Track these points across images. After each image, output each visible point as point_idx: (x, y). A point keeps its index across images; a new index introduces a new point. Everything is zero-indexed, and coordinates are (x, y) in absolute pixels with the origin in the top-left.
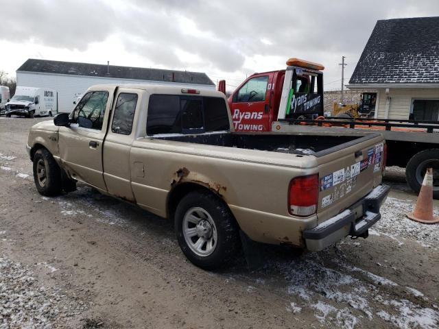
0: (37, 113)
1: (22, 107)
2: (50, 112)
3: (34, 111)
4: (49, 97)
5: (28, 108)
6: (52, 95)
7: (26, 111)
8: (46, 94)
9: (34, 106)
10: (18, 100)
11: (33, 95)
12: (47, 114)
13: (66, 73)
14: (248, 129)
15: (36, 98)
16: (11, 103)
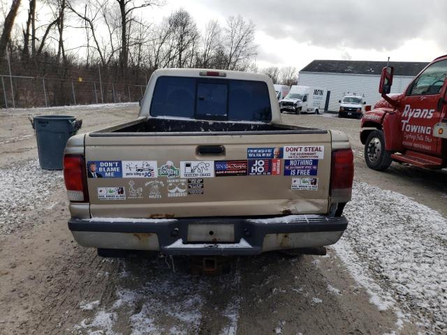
0: (304, 110)
1: (291, 104)
2: (317, 110)
3: (301, 108)
4: (318, 96)
5: (296, 105)
6: (322, 93)
7: (294, 108)
8: (316, 92)
9: (301, 104)
10: (291, 98)
11: (302, 93)
12: (314, 111)
13: (343, 72)
14: (415, 131)
15: (305, 96)
16: (284, 100)
